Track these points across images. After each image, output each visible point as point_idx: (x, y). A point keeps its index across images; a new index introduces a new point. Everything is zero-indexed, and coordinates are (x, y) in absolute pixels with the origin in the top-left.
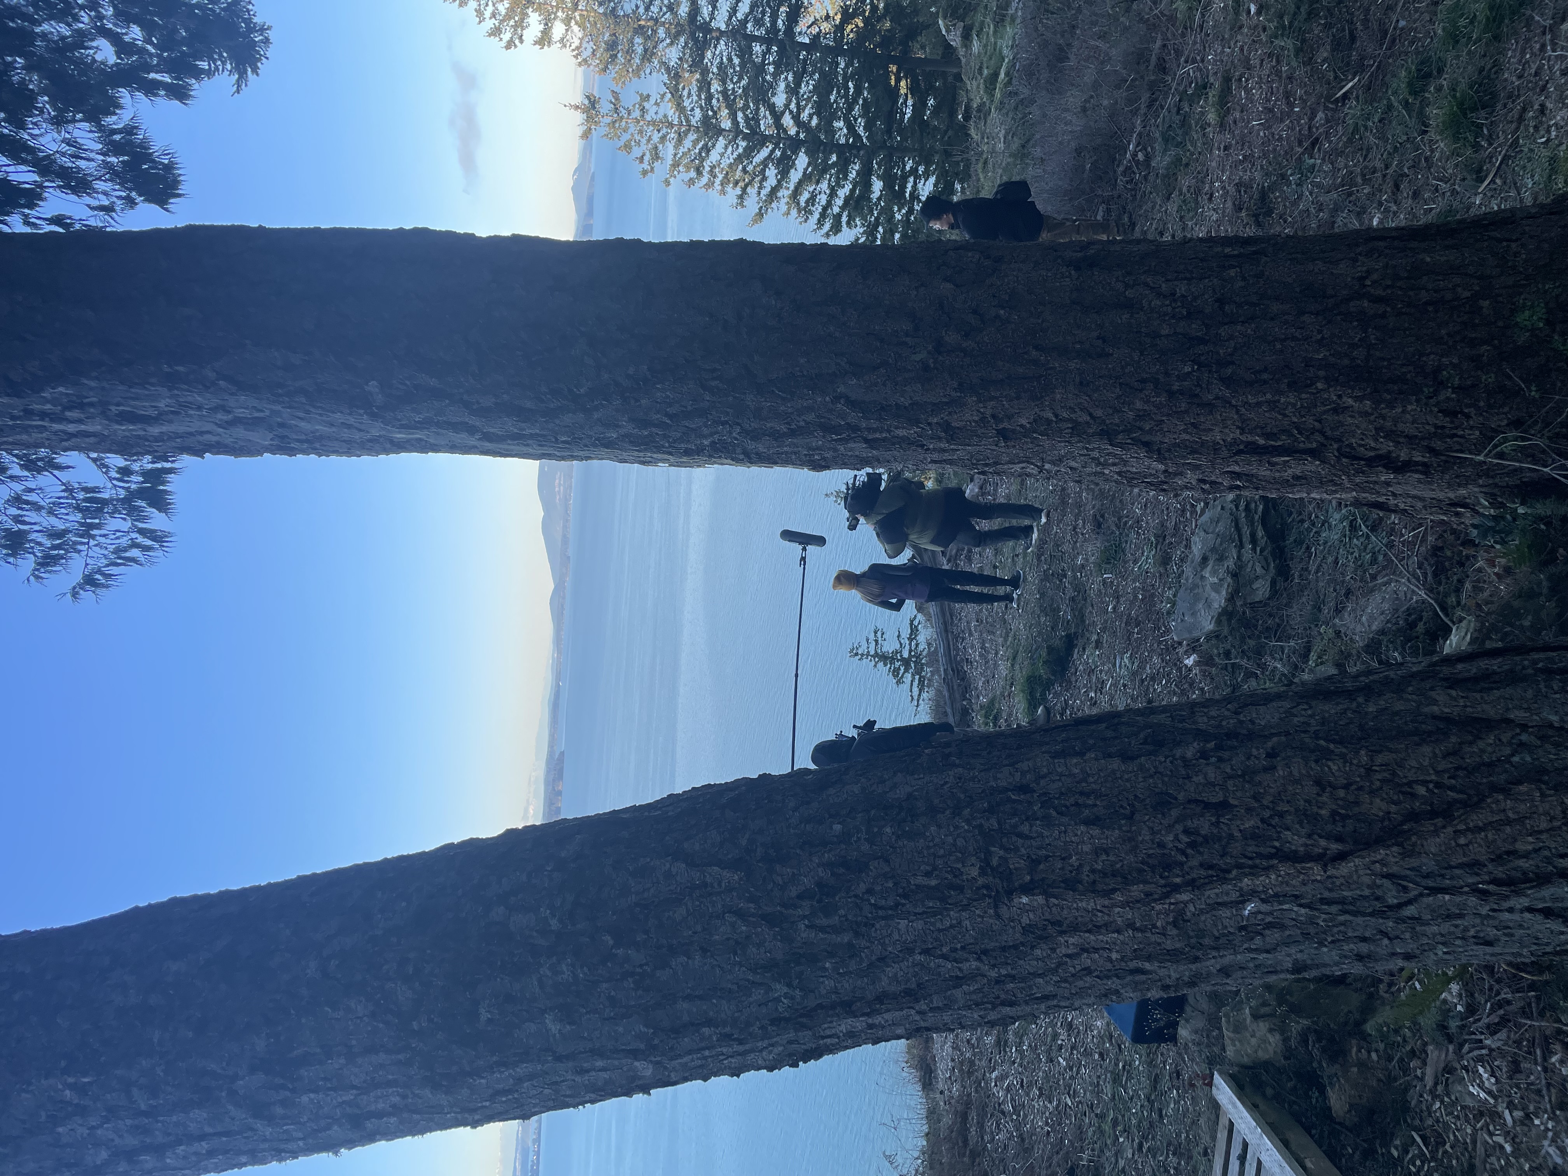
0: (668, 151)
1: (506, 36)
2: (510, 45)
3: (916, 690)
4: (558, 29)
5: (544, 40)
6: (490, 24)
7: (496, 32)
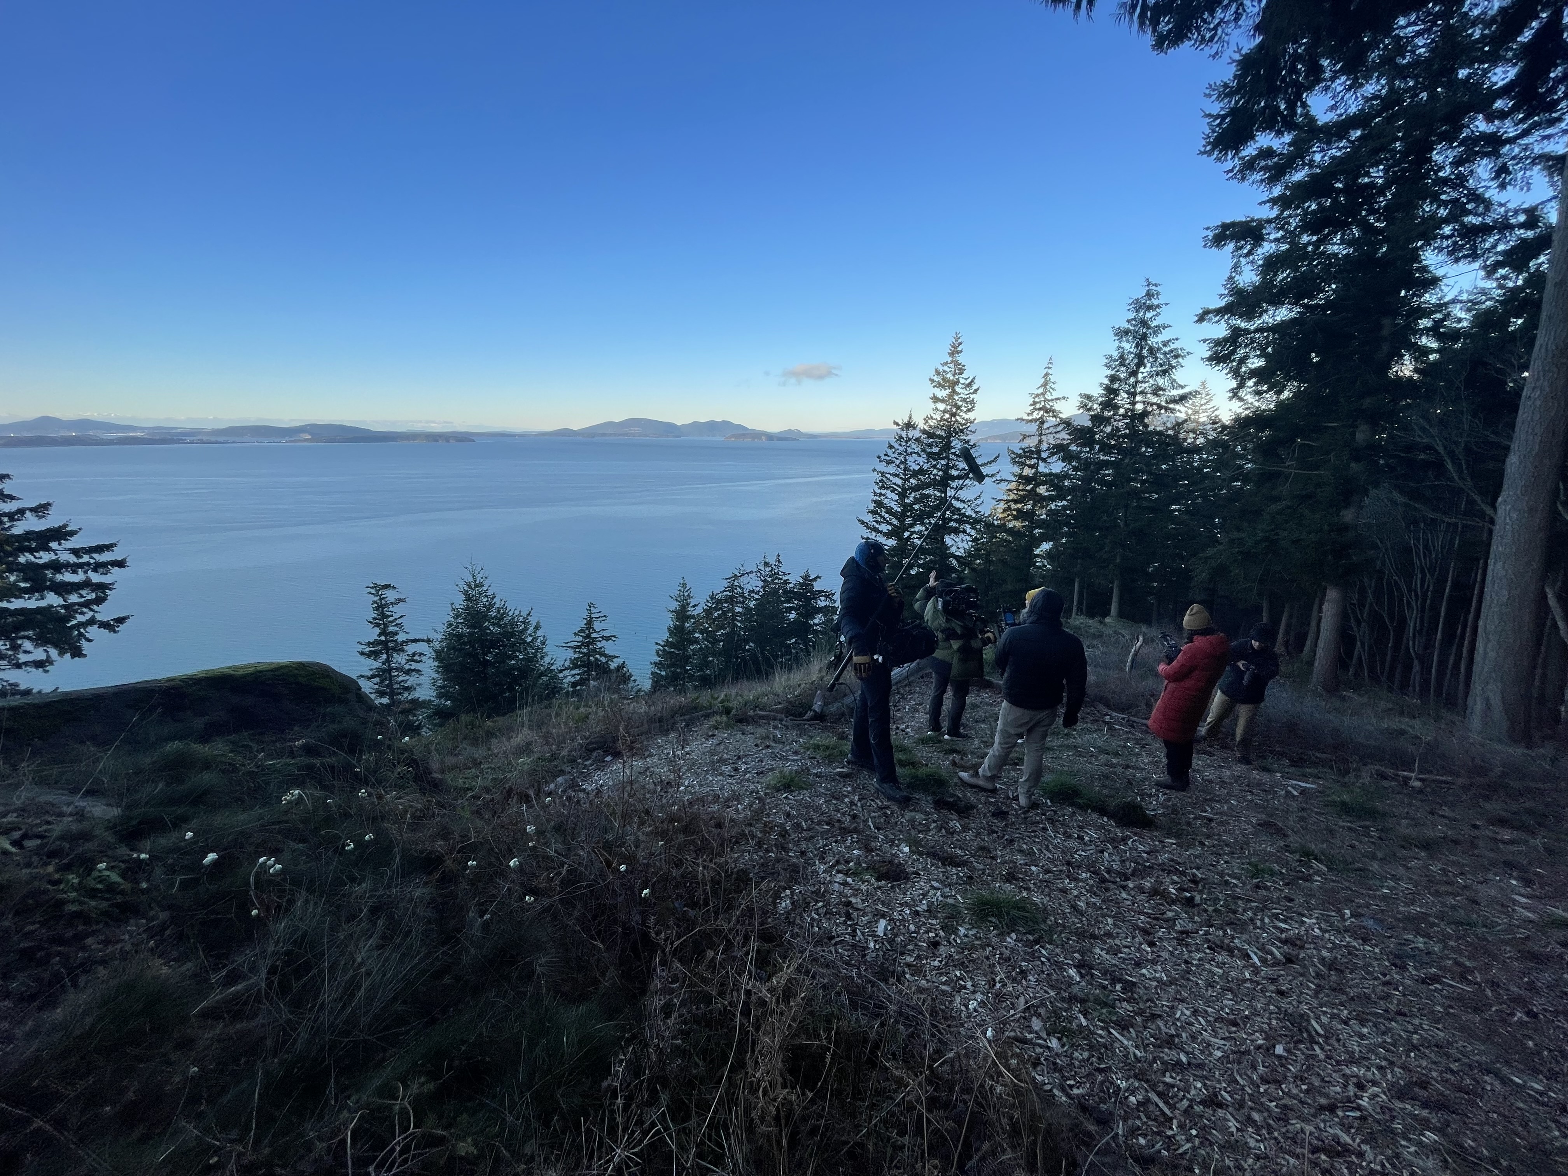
0: (892, 469)
1: (936, 378)
2: (932, 381)
3: (573, 644)
4: (941, 406)
5: (935, 399)
6: (941, 369)
7: (938, 373)
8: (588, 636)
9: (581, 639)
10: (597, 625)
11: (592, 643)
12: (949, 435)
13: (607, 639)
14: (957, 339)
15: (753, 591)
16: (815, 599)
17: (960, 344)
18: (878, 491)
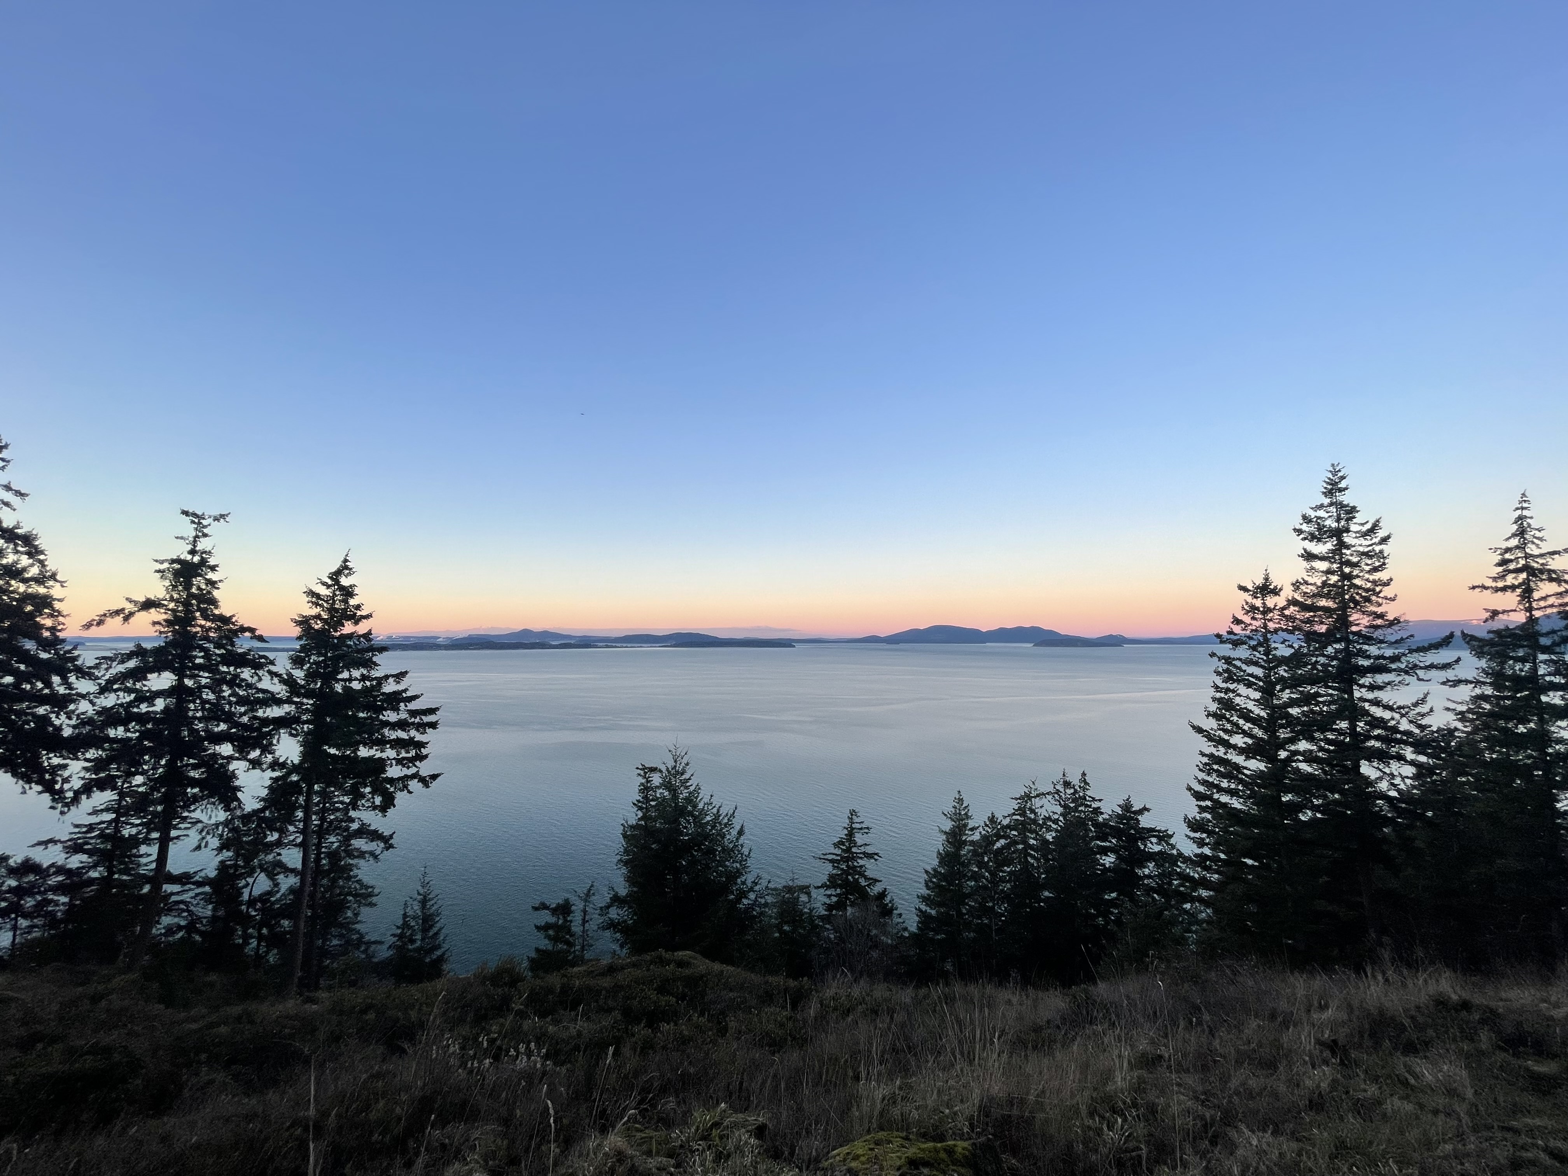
0: (1243, 652)
1: (1305, 527)
2: (1299, 532)
3: (830, 857)
4: (1323, 566)
5: (1309, 556)
6: (1313, 514)
7: (1307, 520)
8: (848, 850)
9: (839, 852)
10: (859, 838)
11: (853, 859)
12: (1344, 607)
13: (870, 856)
14: (1334, 474)
15: (1049, 818)
16: (1144, 840)
17: (1343, 478)
18: (1224, 685)
